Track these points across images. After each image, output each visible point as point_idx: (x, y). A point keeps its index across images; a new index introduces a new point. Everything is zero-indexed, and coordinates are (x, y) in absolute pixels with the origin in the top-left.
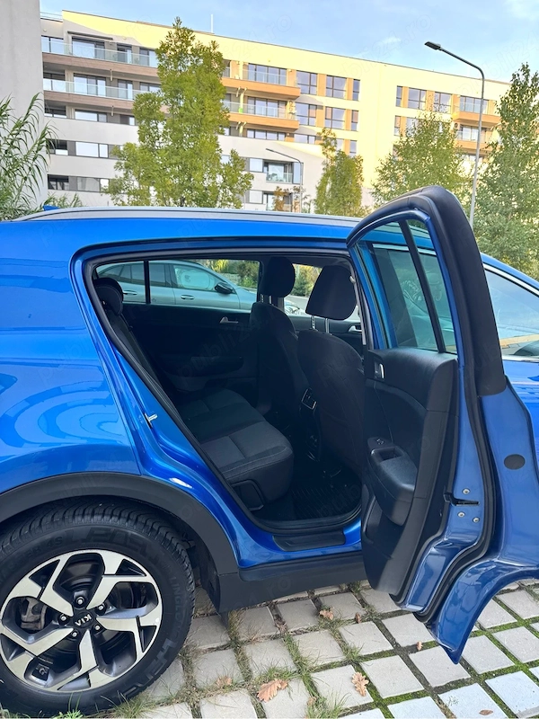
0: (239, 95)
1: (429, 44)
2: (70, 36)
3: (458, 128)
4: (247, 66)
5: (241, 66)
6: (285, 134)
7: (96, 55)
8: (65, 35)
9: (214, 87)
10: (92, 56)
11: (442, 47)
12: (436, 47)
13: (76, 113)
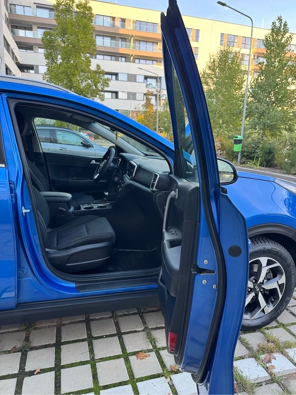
0: (131, 39)
1: (219, 3)
2: (35, 5)
3: (256, 57)
4: (135, 22)
5: (132, 23)
6: (157, 61)
7: (50, 16)
8: (32, 5)
9: (85, 27)
10: (47, 17)
11: (227, 4)
12: (224, 5)
13: (39, 49)
